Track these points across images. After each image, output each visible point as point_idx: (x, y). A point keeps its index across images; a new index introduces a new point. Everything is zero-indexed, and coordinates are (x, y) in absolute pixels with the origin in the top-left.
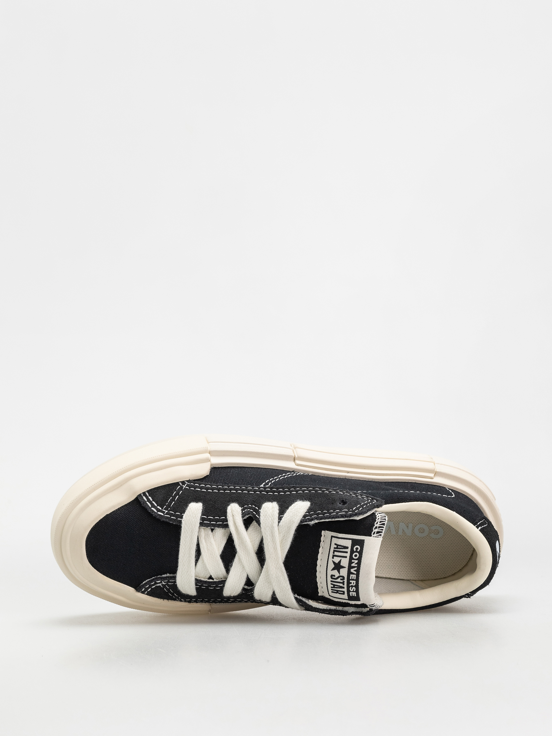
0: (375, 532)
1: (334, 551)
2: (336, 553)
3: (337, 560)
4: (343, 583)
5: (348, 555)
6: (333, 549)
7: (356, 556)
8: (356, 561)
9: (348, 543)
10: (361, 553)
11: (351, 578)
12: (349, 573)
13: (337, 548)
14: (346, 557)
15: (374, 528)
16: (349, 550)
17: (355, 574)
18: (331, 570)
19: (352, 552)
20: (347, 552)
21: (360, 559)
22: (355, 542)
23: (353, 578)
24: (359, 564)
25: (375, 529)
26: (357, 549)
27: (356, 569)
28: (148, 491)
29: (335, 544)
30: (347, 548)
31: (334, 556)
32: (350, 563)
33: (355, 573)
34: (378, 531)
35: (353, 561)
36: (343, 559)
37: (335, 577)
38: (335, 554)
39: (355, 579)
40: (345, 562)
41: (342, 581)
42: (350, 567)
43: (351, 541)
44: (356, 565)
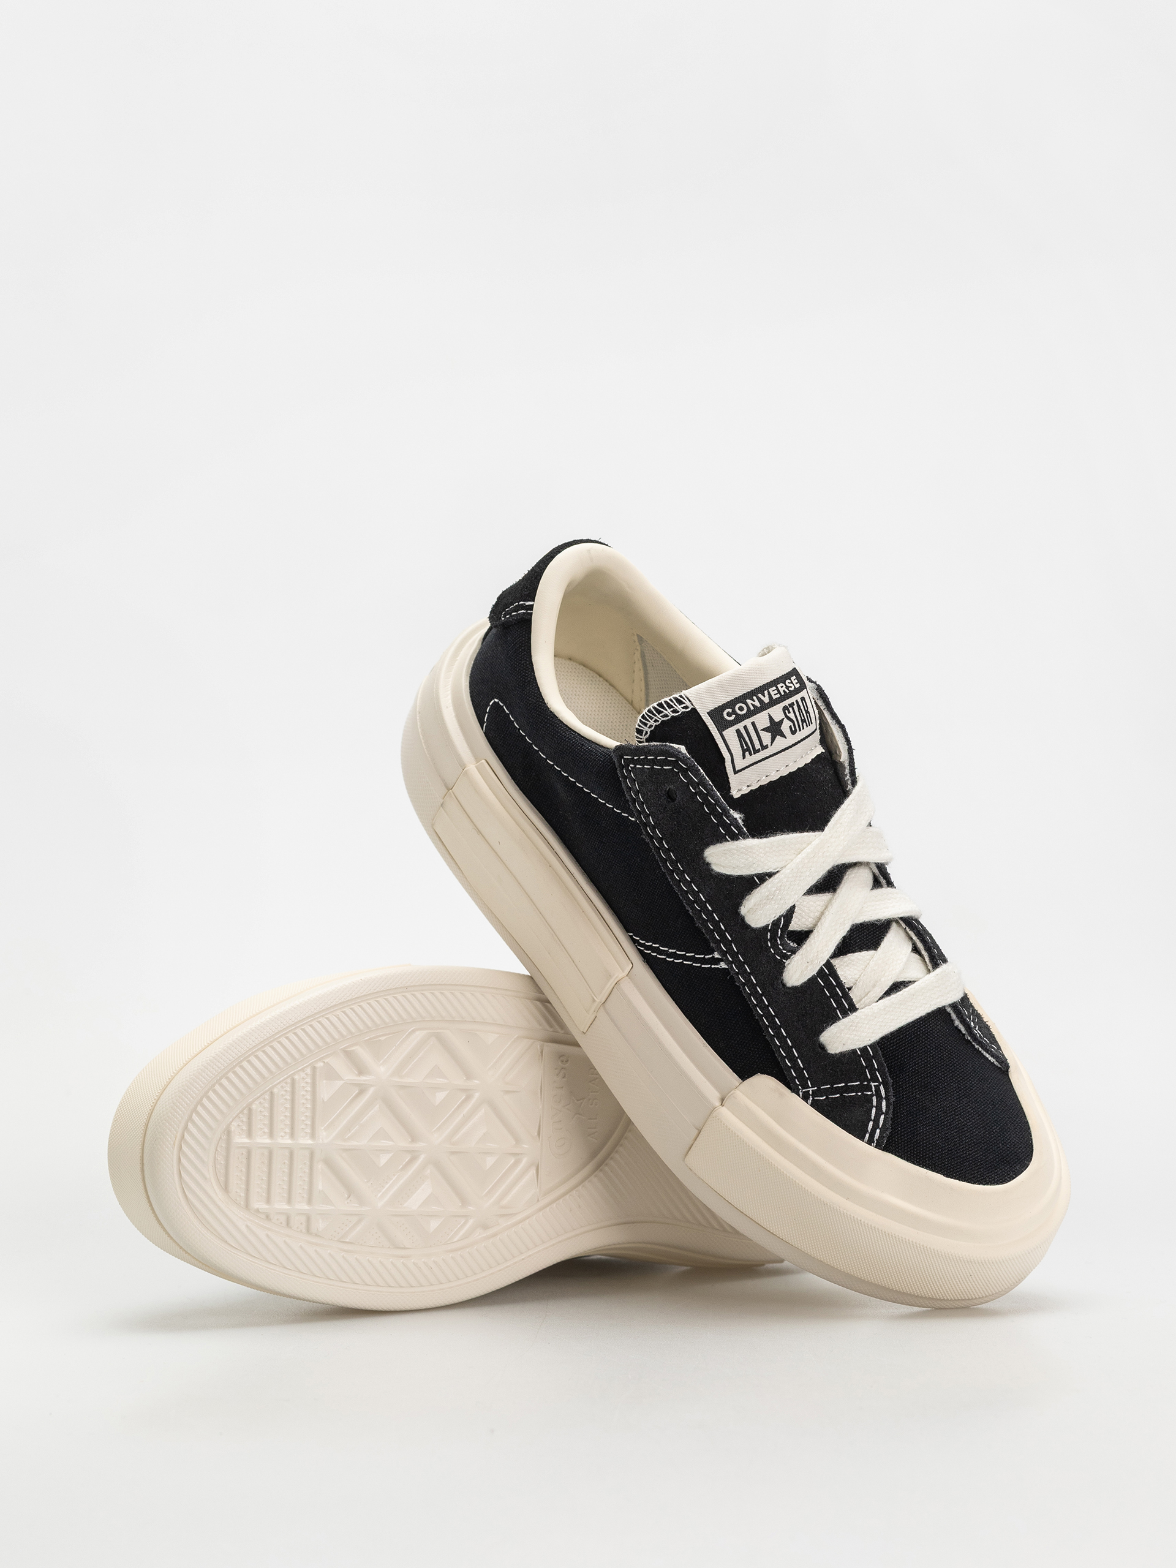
0: (683, 708)
1: (756, 751)
3: (766, 737)
4: (792, 705)
6: (753, 755)
7: (741, 709)
8: (749, 702)
9: (730, 733)
10: (731, 704)
11: (778, 696)
12: (773, 703)
13: (748, 750)
14: (753, 724)
15: (677, 714)
17: (769, 692)
18: (786, 738)
19: (739, 719)
20: (745, 727)
21: (742, 699)
22: (722, 725)
23: (776, 692)
24: (750, 695)
25: (678, 712)
26: (729, 715)
27: (760, 695)
28: (862, 1138)
29: (744, 757)
30: (738, 731)
31: (764, 747)
32: (757, 711)
33: (766, 692)
34: (676, 704)
35: (752, 708)
36: (760, 727)
37: (792, 724)
38: (760, 747)
39: (775, 688)
40: (762, 720)
41: (791, 709)
42: (764, 707)
43: (724, 733)
44: (755, 698)
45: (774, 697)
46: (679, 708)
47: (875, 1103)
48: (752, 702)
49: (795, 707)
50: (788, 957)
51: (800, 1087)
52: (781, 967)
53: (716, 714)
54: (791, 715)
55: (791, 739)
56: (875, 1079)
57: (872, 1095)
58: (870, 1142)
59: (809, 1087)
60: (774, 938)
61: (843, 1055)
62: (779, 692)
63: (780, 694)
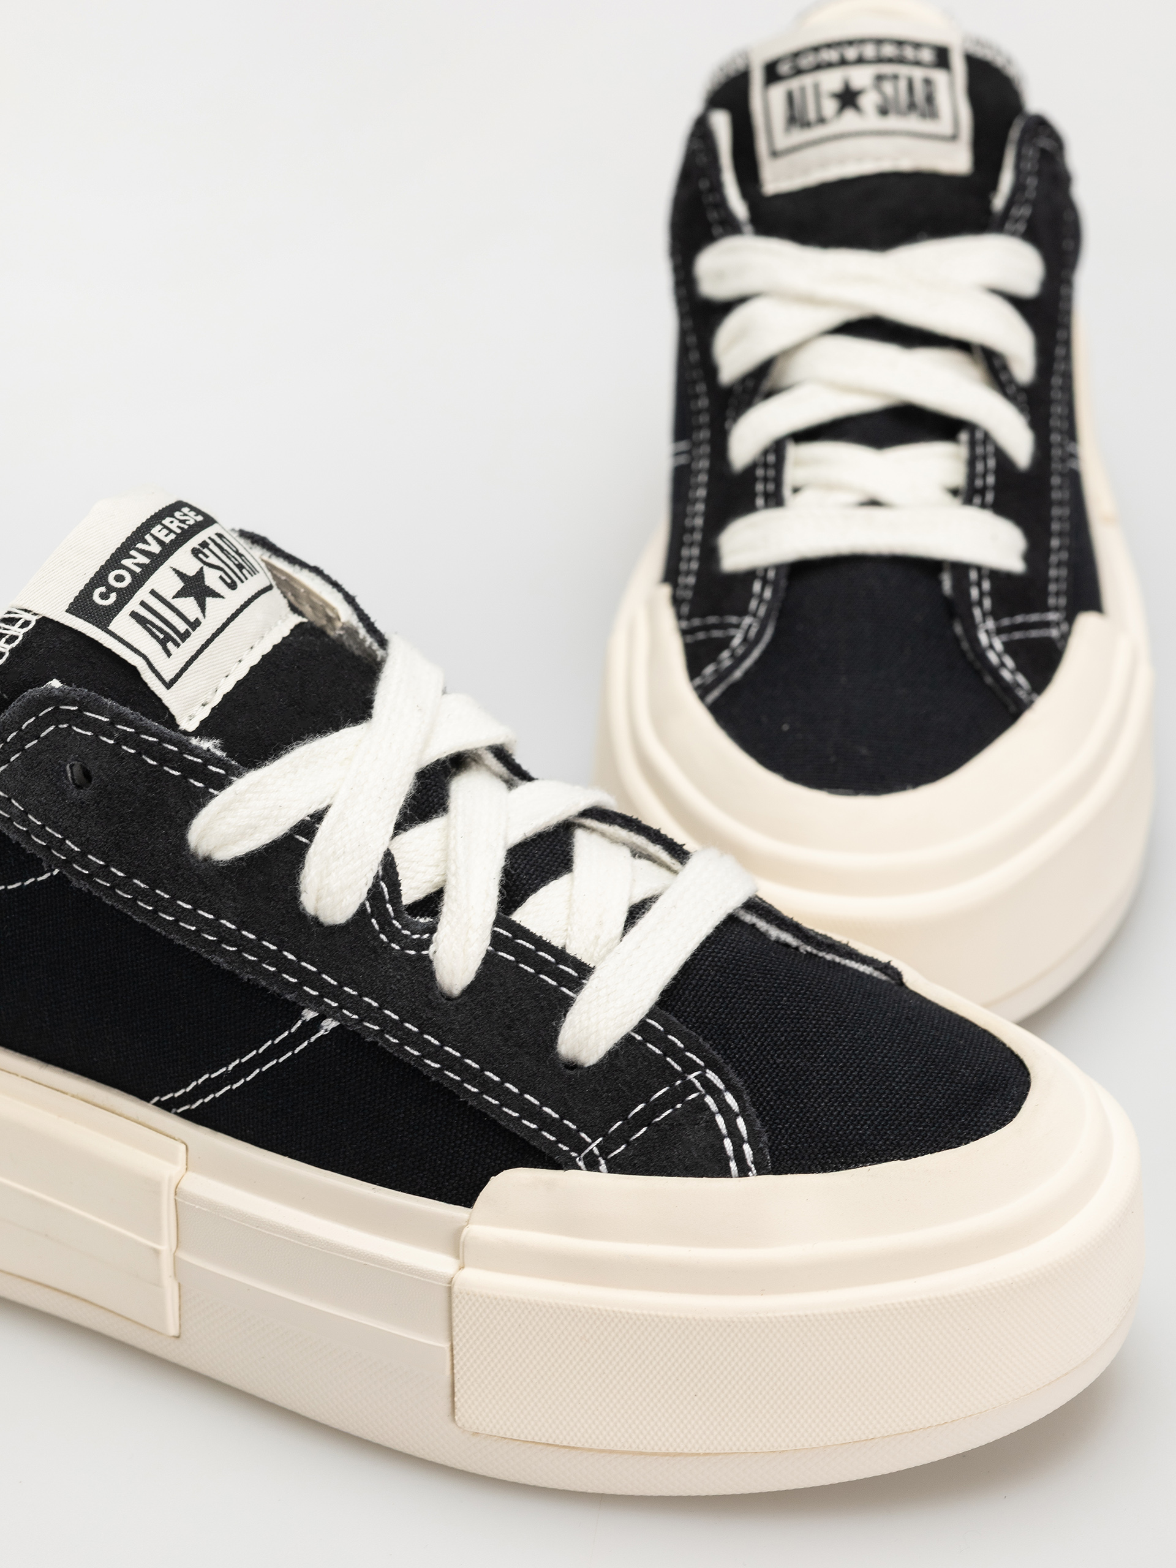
0: (22, 627)
1: (185, 636)
2: (182, 627)
3: (188, 606)
4: (204, 545)
5: (143, 594)
6: (182, 645)
7: (120, 578)
8: (126, 562)
9: (122, 623)
10: (100, 578)
11: (173, 537)
12: (168, 550)
13: (168, 638)
14: (153, 593)
15: (17, 642)
16: (133, 605)
17: (152, 535)
18: (222, 597)
19: (125, 596)
20: (143, 604)
21: (114, 561)
22: (103, 618)
23: (165, 531)
24: (123, 551)
25: (17, 637)
26: (105, 596)
27: (140, 546)
28: (726, 1173)
29: (169, 654)
30: (134, 615)
31: (195, 625)
32: (148, 571)
33: (148, 537)
34: (7, 627)
35: (138, 570)
36: (168, 594)
37: (221, 573)
38: (187, 627)
39: (160, 527)
41: (206, 551)
42: (157, 561)
43: (111, 627)
44: (133, 553)
45: (167, 540)
46: (17, 631)
47: (714, 1108)
48: (132, 560)
49: (212, 546)
50: (427, 944)
51: (574, 1154)
52: (425, 968)
53: (82, 605)
54: (212, 560)
55: (233, 599)
56: (691, 1066)
57: (702, 1097)
58: (744, 1172)
59: (590, 1144)
60: (386, 924)
61: (613, 1055)
62: (171, 531)
63: (175, 533)
